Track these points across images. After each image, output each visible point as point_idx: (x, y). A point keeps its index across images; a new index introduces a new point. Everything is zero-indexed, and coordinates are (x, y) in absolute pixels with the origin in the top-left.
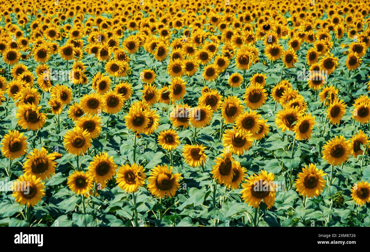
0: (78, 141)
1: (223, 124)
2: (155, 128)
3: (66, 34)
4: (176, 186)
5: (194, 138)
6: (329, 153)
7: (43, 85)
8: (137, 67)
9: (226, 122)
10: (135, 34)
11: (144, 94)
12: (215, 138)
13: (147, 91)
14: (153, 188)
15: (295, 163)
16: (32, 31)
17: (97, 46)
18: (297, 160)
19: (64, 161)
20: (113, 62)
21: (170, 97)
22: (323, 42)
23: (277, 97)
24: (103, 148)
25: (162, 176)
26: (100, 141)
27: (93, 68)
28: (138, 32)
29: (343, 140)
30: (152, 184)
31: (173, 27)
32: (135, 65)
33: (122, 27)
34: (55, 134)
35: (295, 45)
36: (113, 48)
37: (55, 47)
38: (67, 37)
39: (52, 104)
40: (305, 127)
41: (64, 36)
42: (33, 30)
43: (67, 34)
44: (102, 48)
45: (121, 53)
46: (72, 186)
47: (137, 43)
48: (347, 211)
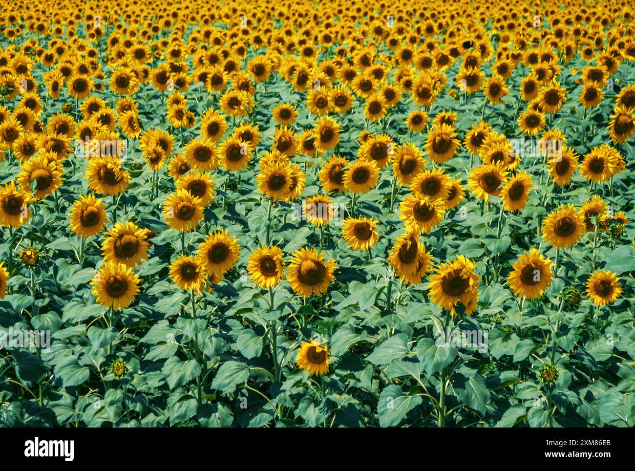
0: (185, 210)
1: (395, 186)
2: (300, 193)
3: (160, 52)
4: (329, 278)
5: (353, 208)
6: (552, 229)
7: (127, 129)
8: (267, 101)
9: (400, 183)
10: (264, 54)
11: (276, 143)
12: (384, 207)
13: (281, 138)
14: (294, 282)
15: (503, 244)
16: (109, 49)
17: (207, 70)
18: (506, 240)
19: (163, 240)
20: (232, 94)
21: (316, 146)
22: (545, 65)
23: (474, 147)
24: (218, 222)
25: (307, 265)
26: (215, 211)
27: (202, 103)
28: (268, 50)
29: (572, 212)
30: (293, 276)
31: (320, 43)
32: (264, 99)
33: (245, 43)
34: (148, 201)
35: (503, 69)
36: (230, 75)
37: (146, 72)
38: (162, 57)
39: (149, 155)
40: (517, 192)
41: (157, 56)
42: (111, 47)
43: (163, 54)
44: (213, 73)
45: (244, 81)
46: (176, 278)
47: (268, 68)
48: (580, 316)
